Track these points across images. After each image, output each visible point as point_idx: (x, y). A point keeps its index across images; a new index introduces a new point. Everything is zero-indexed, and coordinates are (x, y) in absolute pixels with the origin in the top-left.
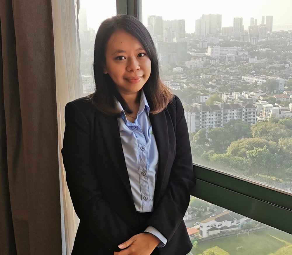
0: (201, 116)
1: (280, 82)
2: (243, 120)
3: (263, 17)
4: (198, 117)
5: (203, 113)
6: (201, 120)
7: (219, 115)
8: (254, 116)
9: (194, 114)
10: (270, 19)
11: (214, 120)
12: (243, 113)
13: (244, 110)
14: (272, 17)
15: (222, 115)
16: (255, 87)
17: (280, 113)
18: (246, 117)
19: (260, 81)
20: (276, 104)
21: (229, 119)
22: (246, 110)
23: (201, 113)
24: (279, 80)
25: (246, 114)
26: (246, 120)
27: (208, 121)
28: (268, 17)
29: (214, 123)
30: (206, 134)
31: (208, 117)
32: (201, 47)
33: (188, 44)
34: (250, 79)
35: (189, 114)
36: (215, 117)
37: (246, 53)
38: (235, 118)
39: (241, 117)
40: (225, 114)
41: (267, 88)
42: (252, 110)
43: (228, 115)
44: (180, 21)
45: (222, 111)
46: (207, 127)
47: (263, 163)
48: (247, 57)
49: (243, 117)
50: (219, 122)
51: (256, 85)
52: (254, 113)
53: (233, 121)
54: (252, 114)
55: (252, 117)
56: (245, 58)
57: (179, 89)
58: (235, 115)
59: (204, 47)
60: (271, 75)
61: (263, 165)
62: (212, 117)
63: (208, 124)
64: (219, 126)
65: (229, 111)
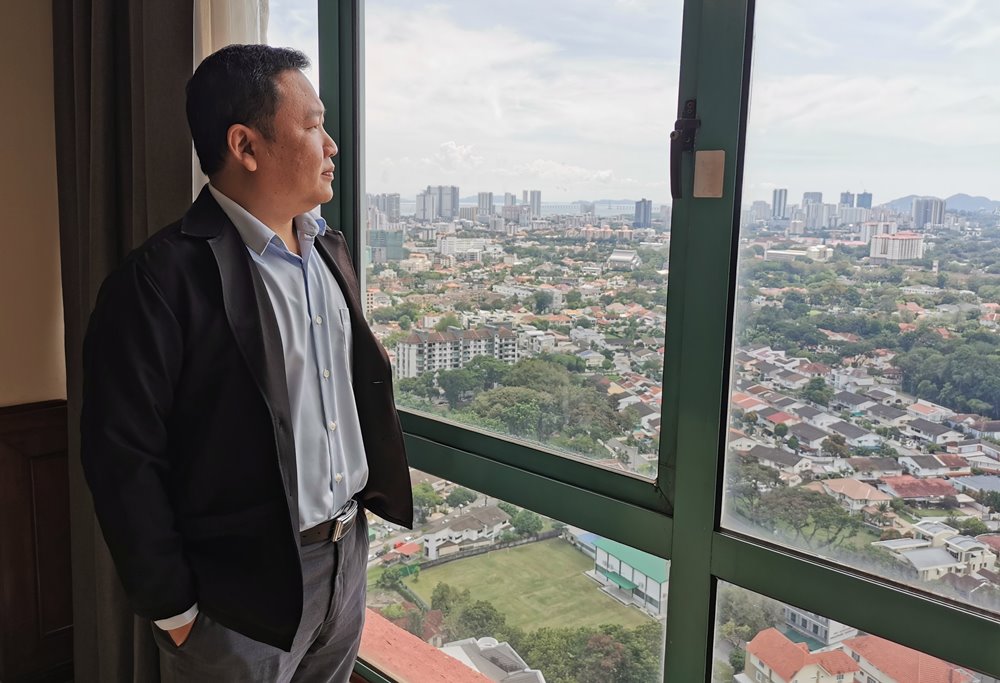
0: (426, 351)
1: (555, 295)
2: (496, 357)
3: (525, 193)
4: (420, 352)
5: (430, 345)
6: (426, 357)
7: (456, 349)
8: (514, 351)
9: (415, 347)
10: (536, 195)
11: (449, 357)
12: (496, 346)
13: (497, 340)
14: (539, 193)
15: (461, 348)
16: (513, 303)
17: (556, 345)
18: (501, 352)
19: (523, 294)
20: (549, 331)
21: (472, 355)
22: (501, 340)
23: (426, 345)
24: (553, 293)
25: (501, 346)
26: (501, 357)
27: (437, 358)
28: (533, 193)
29: (448, 362)
30: (435, 381)
31: (437, 352)
32: (425, 239)
33: (404, 232)
34: (504, 290)
35: (406, 346)
36: (449, 351)
37: (500, 249)
38: (483, 354)
39: (492, 351)
40: (465, 347)
41: (534, 305)
42: (510, 341)
43: (472, 349)
44: (390, 196)
45: (461, 342)
46: (437, 368)
47: (530, 428)
48: (501, 256)
49: (496, 351)
50: (457, 360)
51: (515, 300)
52: (514, 345)
53: (478, 359)
54: (510, 347)
55: (510, 352)
56: (497, 256)
57: (390, 305)
58: (483, 348)
59: (430, 238)
60: (540, 283)
61: (531, 433)
62: (445, 352)
63: (437, 364)
64: (456, 366)
65: (472, 342)
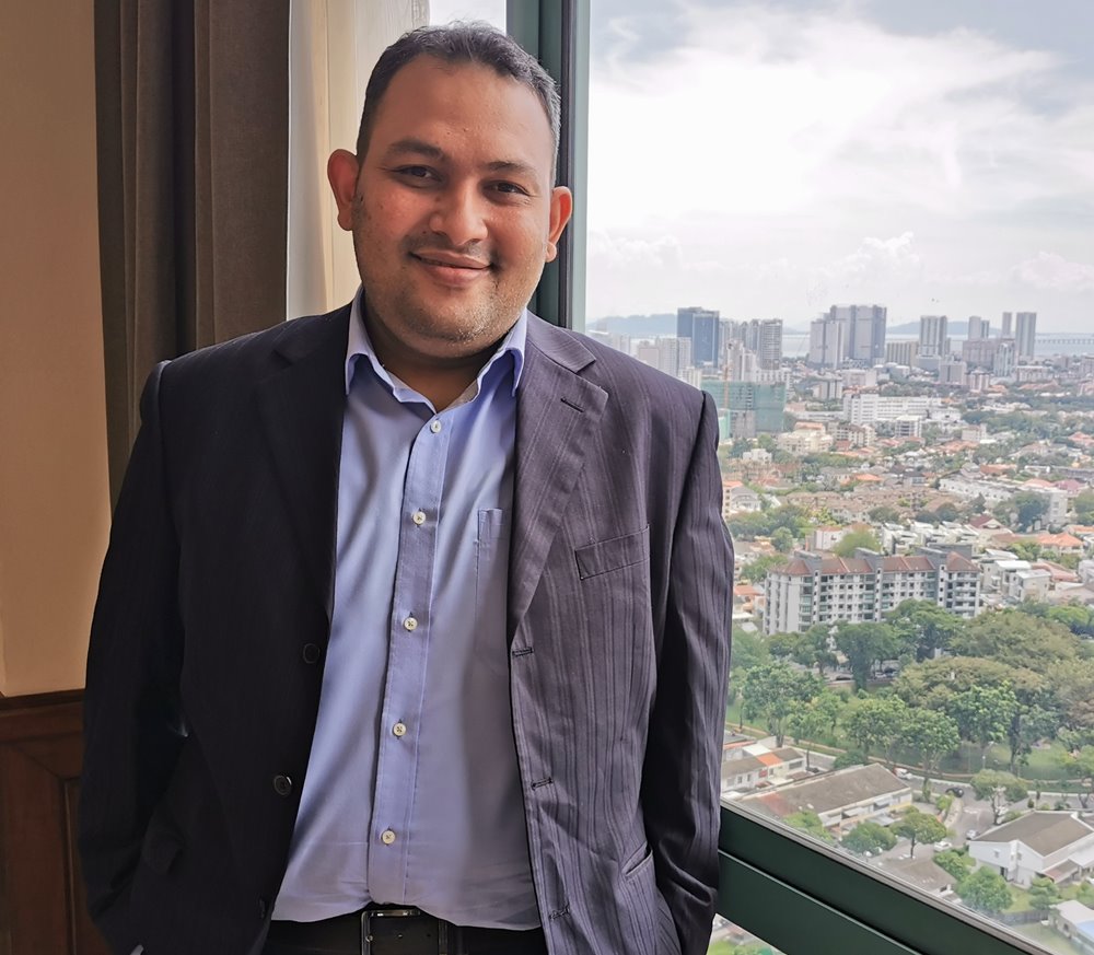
0: (816, 589)
1: (1054, 500)
2: (941, 604)
3: (1007, 317)
4: (807, 591)
5: (824, 579)
6: (816, 598)
7: (870, 587)
8: (973, 594)
9: (797, 582)
10: (1026, 321)
11: (856, 601)
12: (942, 585)
13: (943, 575)
14: (1033, 317)
15: (879, 586)
16: (975, 512)
17: (1052, 588)
18: (950, 596)
19: (994, 495)
20: (1040, 562)
21: (897, 600)
22: (950, 575)
23: (817, 579)
24: (1050, 495)
25: (950, 586)
26: (949, 605)
27: (835, 601)
28: (1021, 317)
29: (855, 610)
30: (830, 641)
31: (836, 592)
32: (824, 397)
33: (788, 386)
34: (960, 489)
35: (783, 580)
36: (857, 591)
37: (956, 416)
38: (918, 598)
39: (933, 594)
40: (886, 586)
41: (1014, 516)
42: (968, 578)
43: (897, 589)
44: (767, 323)
45: (879, 577)
46: (834, 619)
47: (996, 730)
48: (957, 428)
49: (941, 595)
50: (870, 607)
51: (979, 505)
52: (973, 585)
53: (905, 609)
54: (967, 587)
55: (967, 597)
56: (951, 429)
57: (759, 509)
58: (918, 588)
59: (832, 396)
60: (1027, 477)
61: (998, 738)
62: (849, 592)
63: (835, 611)
64: (869, 616)
65: (899, 578)
